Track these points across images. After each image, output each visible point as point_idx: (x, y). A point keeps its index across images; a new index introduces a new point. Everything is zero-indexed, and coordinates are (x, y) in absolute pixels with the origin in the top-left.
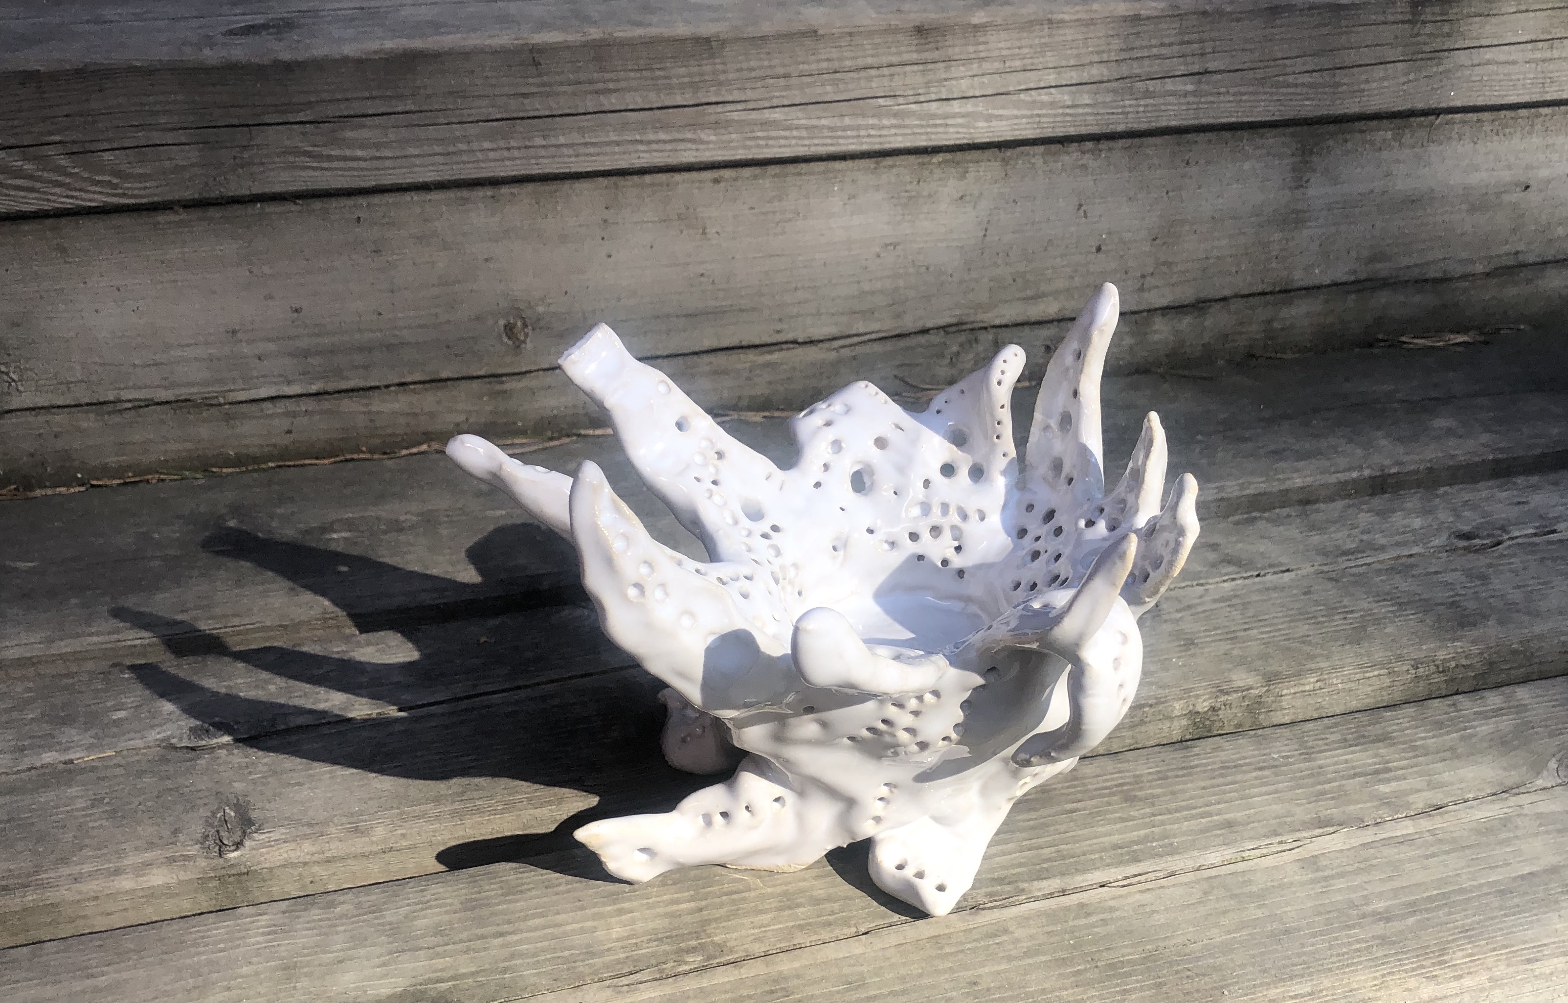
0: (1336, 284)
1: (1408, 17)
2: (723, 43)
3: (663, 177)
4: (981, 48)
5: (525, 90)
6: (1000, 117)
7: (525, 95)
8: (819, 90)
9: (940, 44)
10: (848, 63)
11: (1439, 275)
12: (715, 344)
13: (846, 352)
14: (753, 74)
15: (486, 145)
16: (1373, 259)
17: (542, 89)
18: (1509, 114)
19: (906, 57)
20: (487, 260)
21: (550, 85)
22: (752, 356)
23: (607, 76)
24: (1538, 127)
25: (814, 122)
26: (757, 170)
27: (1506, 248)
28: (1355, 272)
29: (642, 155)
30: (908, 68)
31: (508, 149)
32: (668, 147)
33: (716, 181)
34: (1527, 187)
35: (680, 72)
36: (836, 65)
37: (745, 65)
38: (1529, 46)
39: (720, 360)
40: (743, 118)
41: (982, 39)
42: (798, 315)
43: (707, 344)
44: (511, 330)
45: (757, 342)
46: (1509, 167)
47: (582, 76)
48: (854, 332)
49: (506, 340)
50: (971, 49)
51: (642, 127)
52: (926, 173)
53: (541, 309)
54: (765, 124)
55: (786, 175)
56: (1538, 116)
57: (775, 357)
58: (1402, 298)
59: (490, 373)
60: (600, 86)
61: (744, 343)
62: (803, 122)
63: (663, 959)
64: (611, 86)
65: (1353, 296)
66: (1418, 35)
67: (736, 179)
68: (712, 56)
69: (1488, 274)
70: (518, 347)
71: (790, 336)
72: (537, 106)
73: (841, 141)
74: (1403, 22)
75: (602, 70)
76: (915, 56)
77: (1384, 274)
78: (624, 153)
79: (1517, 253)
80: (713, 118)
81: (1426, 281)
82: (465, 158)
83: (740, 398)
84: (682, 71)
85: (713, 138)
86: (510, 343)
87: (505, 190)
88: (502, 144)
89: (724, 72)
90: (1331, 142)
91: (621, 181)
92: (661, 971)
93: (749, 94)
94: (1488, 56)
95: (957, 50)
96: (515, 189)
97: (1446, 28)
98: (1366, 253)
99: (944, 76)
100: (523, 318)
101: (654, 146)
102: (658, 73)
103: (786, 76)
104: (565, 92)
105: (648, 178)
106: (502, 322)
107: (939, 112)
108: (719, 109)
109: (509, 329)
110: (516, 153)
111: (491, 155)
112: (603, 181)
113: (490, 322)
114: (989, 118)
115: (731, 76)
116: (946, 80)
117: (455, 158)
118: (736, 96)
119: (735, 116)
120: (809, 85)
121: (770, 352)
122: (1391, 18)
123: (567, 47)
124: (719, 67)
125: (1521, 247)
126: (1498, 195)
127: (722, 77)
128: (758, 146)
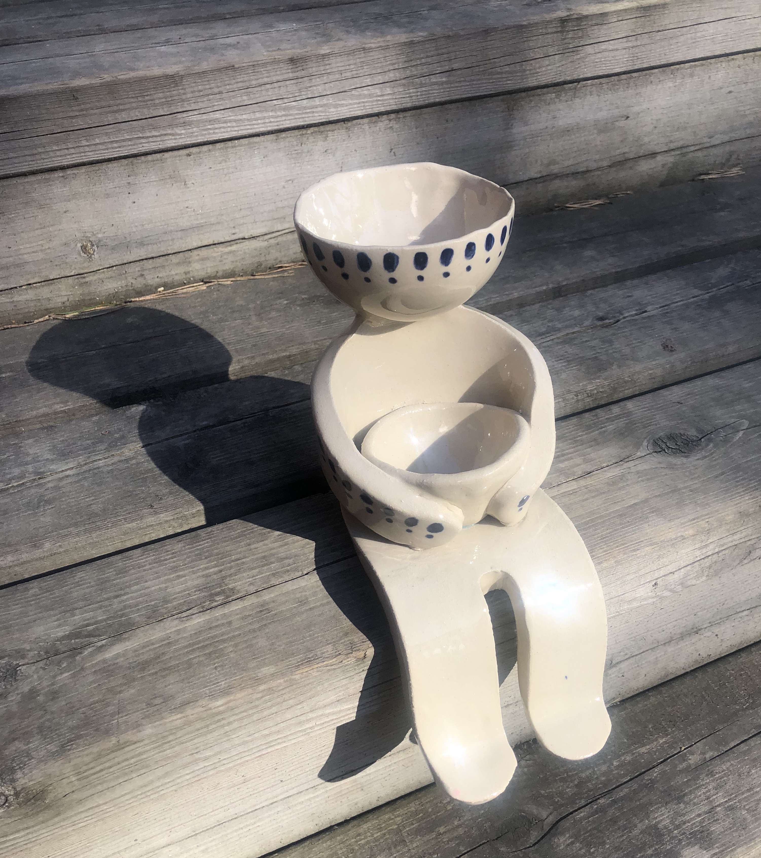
0: (531, 179)
1: (559, 29)
2: (182, 77)
3: (158, 156)
4: (328, 67)
5: (72, 114)
6: (342, 105)
7: (72, 117)
8: (239, 99)
9: (305, 67)
10: (254, 82)
11: (584, 169)
12: (200, 244)
13: (272, 241)
14: (202, 93)
15: (55, 148)
16: (549, 164)
17: (81, 113)
18: (616, 78)
19: (286, 76)
20: (65, 212)
21: (87, 110)
22: (221, 249)
23: (119, 102)
24: (632, 84)
25: (239, 117)
26: (210, 147)
27: (618, 152)
28: (541, 172)
29: (144, 145)
30: (288, 82)
31: (68, 149)
32: (159, 139)
33: (189, 155)
34: (628, 117)
35: (159, 96)
36: (247, 84)
37: (196, 89)
38: (625, 40)
39: (204, 253)
40: (199, 119)
41: (327, 62)
42: (244, 224)
43: (195, 245)
44: (85, 248)
45: (223, 240)
46: (617, 108)
47: (103, 103)
48: (276, 230)
49: (83, 254)
50: (322, 68)
51: (143, 129)
52: (305, 139)
53: (100, 236)
54: (211, 121)
55: (227, 148)
56: (632, 77)
57: (234, 248)
58: (565, 183)
59: (77, 273)
60: (115, 108)
61: (216, 242)
62: (232, 118)
63: (203, 600)
64: (121, 107)
65: (541, 185)
66: (565, 39)
67: (200, 152)
68: (177, 85)
69: (610, 166)
70: (91, 257)
71: (241, 236)
72: (80, 123)
73: (256, 126)
74: (557, 32)
75: (115, 99)
76: (291, 75)
77: (555, 171)
78: (134, 145)
79: (624, 153)
80: (182, 121)
81: (578, 173)
82: (43, 156)
83: (217, 272)
84: (161, 95)
85: (183, 132)
86: (85, 255)
87: (69, 172)
88: (64, 146)
89: (184, 94)
90: (523, 103)
91: (135, 160)
92: (203, 607)
93: (201, 105)
94: (603, 47)
95: (314, 69)
96: (75, 171)
97: (580, 34)
98: (545, 162)
99: (309, 85)
100: (90, 241)
101: (151, 139)
102: (147, 98)
103: (220, 93)
104: (95, 114)
105: (150, 158)
106: (79, 245)
107: (308, 105)
108: (184, 115)
109: (84, 248)
110: (72, 151)
111: (58, 153)
112: (124, 162)
113: (73, 245)
114: (336, 106)
115: (189, 96)
116: (310, 87)
117: (38, 157)
118: (193, 107)
119: (195, 118)
120: (234, 97)
121: (231, 245)
122: (550, 30)
123: (91, 87)
124: (182, 91)
125: (626, 150)
126: (613, 123)
127: (184, 97)
128: (209, 134)
